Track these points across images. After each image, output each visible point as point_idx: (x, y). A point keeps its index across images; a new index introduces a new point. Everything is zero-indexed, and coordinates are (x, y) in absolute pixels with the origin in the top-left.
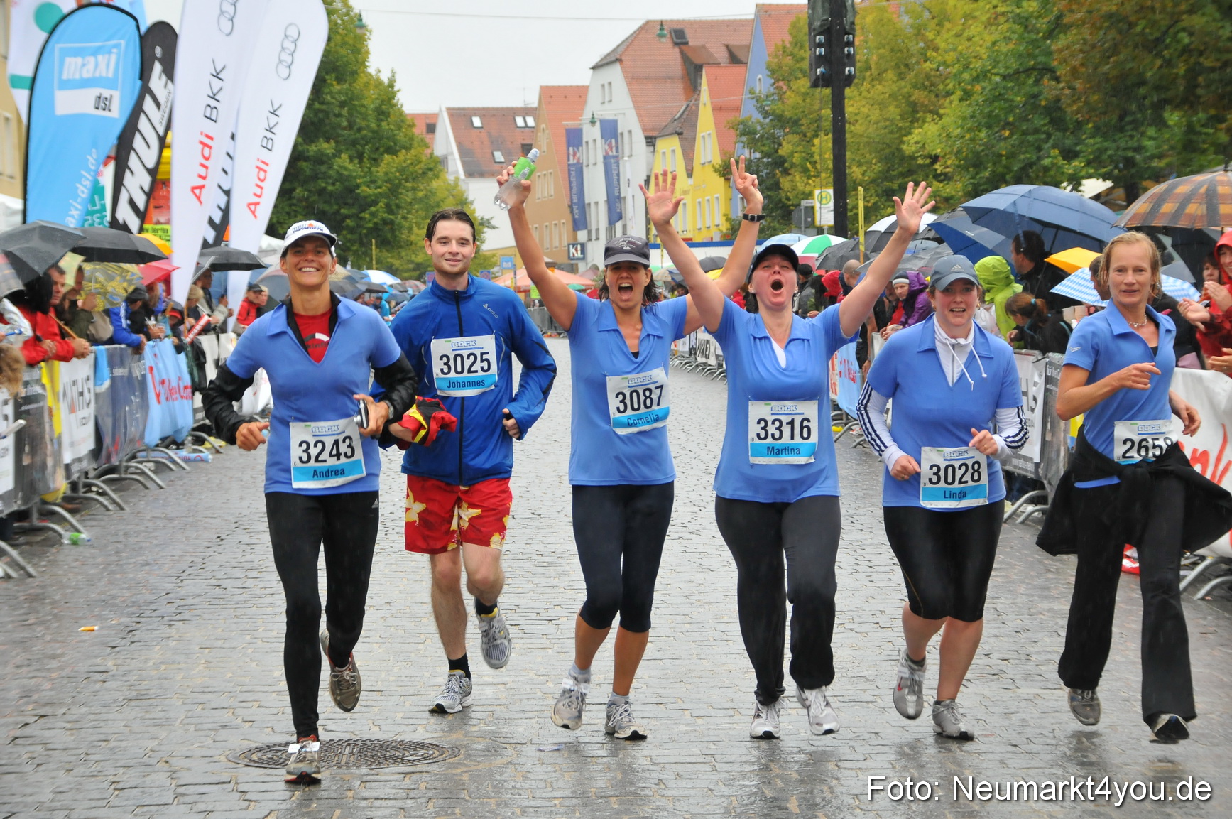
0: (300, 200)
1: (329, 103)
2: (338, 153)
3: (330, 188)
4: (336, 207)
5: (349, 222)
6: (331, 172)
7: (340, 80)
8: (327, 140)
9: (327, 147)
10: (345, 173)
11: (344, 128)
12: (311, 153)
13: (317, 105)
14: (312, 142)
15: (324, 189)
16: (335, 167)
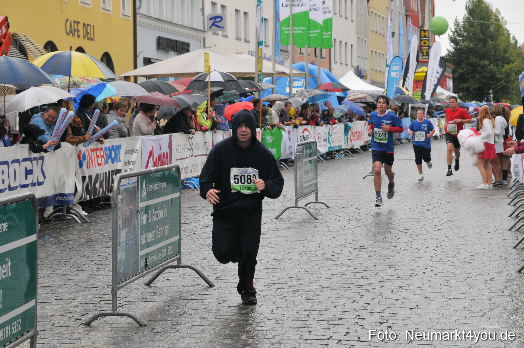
0: (477, 79)
1: (488, 48)
2: (490, 65)
3: (487, 75)
4: (488, 81)
5: (492, 86)
6: (488, 70)
7: (492, 40)
8: (487, 60)
9: (486, 62)
10: (492, 70)
11: (492, 56)
12: (481, 64)
13: (484, 49)
14: (482, 60)
15: (485, 76)
16: (489, 69)
